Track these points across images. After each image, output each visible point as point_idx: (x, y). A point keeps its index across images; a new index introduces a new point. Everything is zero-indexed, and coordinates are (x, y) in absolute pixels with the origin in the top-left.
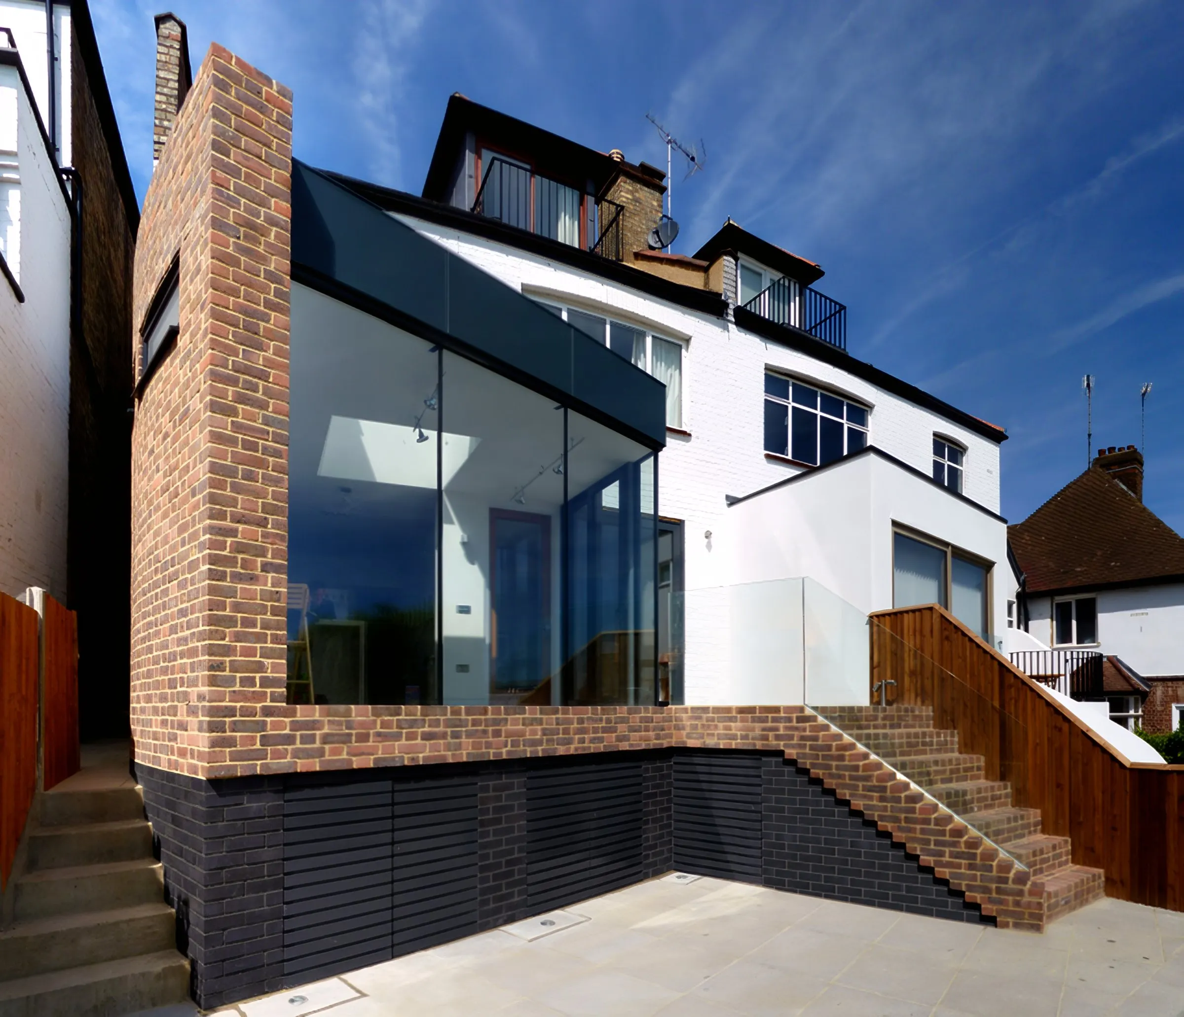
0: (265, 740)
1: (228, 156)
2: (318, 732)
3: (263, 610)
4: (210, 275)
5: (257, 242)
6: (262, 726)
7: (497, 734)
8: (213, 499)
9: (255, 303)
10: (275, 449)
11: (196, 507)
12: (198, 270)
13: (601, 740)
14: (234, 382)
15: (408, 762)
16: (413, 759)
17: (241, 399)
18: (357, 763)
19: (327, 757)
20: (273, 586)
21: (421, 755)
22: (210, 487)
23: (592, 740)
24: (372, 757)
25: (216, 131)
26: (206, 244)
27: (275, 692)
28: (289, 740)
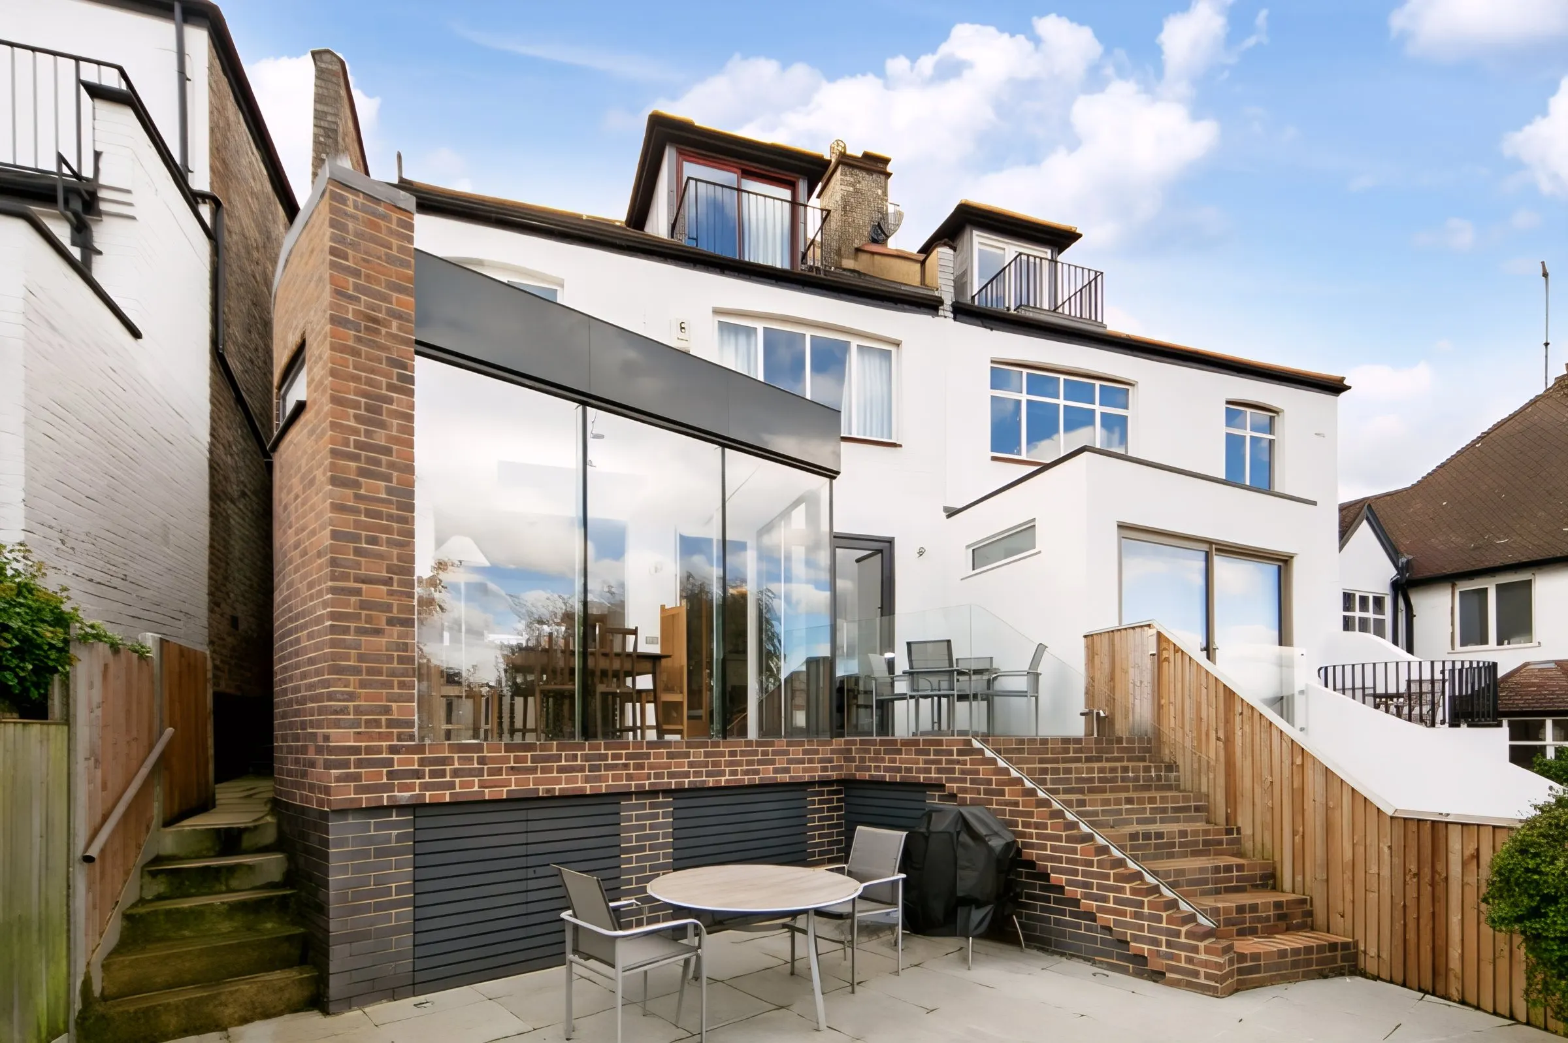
0: (391, 774)
1: (347, 260)
2: (448, 768)
3: (390, 659)
4: (330, 365)
5: (377, 332)
6: (390, 762)
7: (640, 767)
8: (334, 562)
9: (377, 388)
10: (398, 516)
11: (320, 568)
12: (320, 357)
13: (757, 772)
14: (355, 458)
15: (543, 793)
16: (548, 791)
17: (362, 472)
18: (488, 794)
19: (458, 790)
20: (398, 638)
21: (557, 787)
22: (331, 553)
23: (746, 773)
24: (505, 789)
25: (333, 238)
26: (325, 338)
27: (403, 733)
28: (418, 774)
